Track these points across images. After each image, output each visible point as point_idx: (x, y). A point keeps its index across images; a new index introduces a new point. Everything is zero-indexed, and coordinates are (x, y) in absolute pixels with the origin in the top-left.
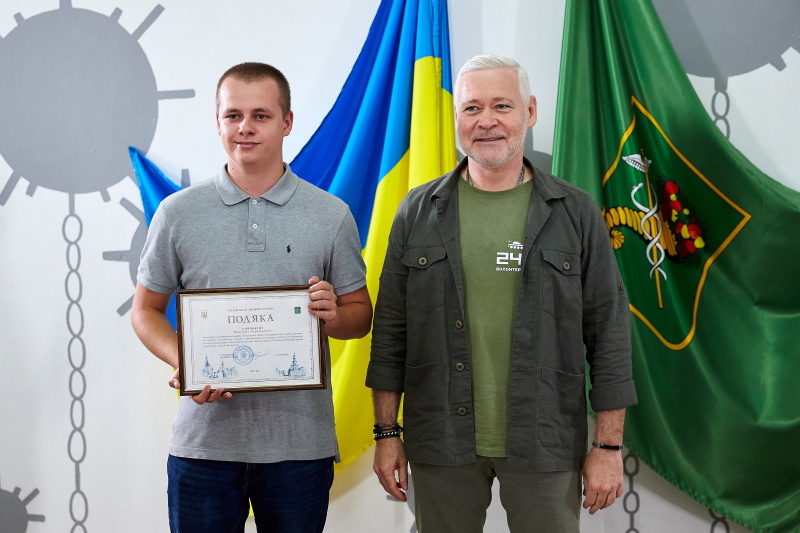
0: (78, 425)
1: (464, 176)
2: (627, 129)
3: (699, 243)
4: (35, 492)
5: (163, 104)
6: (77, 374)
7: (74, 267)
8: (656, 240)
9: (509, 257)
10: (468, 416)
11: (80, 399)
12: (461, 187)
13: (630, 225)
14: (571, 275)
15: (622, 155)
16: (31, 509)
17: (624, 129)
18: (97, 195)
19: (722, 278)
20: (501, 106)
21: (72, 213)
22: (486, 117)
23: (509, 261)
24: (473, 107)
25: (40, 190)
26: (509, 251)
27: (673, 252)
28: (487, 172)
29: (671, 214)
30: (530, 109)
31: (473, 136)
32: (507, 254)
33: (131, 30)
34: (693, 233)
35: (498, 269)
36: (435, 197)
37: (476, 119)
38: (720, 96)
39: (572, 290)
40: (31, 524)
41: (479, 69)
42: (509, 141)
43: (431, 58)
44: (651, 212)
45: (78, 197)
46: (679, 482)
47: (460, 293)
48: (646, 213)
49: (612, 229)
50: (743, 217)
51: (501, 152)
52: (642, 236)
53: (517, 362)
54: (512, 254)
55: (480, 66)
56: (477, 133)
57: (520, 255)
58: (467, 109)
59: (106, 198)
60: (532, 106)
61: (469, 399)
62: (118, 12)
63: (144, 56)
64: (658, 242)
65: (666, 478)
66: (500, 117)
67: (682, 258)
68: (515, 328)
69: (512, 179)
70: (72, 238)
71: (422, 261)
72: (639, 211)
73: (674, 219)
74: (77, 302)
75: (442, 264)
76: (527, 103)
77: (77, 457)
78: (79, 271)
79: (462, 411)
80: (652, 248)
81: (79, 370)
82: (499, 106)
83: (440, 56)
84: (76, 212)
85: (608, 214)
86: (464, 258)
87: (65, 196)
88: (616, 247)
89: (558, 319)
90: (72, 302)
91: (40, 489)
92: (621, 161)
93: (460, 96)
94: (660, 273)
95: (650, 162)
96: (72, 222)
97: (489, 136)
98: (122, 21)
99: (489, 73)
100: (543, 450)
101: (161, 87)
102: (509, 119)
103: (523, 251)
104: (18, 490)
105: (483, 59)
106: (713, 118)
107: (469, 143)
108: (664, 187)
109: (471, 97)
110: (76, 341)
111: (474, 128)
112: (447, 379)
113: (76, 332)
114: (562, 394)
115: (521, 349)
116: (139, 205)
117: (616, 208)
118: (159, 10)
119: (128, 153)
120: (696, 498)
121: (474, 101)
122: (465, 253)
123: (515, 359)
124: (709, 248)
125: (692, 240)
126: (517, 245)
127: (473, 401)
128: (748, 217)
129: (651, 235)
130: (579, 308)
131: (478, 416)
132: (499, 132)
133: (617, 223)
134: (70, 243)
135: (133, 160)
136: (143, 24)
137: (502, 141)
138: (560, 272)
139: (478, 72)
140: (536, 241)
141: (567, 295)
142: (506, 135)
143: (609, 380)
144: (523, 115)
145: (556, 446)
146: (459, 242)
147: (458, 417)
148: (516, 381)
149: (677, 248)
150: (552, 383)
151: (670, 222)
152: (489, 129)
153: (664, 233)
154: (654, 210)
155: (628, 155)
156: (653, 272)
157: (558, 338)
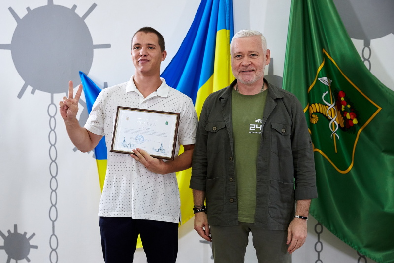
0: (54, 203)
1: (235, 88)
3: (355, 122)
4: (34, 235)
5: (95, 51)
6: (54, 179)
7: (53, 128)
8: (334, 119)
9: (256, 127)
10: (235, 203)
11: (55, 191)
12: (233, 94)
13: (321, 112)
14: (285, 135)
15: (318, 77)
17: (319, 64)
18: (64, 94)
19: (366, 138)
20: (253, 55)
21: (52, 103)
22: (246, 61)
23: (255, 128)
24: (239, 56)
25: (37, 91)
26: (256, 124)
27: (342, 126)
28: (246, 86)
29: (341, 107)
30: (267, 56)
31: (239, 70)
32: (255, 125)
33: (81, 15)
34: (352, 116)
36: (221, 98)
37: (240, 61)
38: (367, 49)
39: (286, 142)
42: (257, 72)
43: (224, 30)
45: (55, 95)
46: (344, 239)
47: (232, 145)
48: (329, 106)
49: (312, 114)
50: (378, 108)
51: (253, 77)
52: (327, 118)
53: (260, 177)
54: (257, 125)
55: (242, 36)
56: (241, 68)
57: (261, 126)
58: (236, 56)
60: (268, 54)
61: (235, 195)
62: (75, 7)
63: (87, 28)
64: (335, 121)
65: (337, 236)
66: (252, 60)
67: (347, 129)
68: (258, 160)
70: (52, 115)
71: (214, 129)
72: (326, 105)
73: (343, 109)
74: (54, 145)
75: (224, 130)
76: (265, 53)
77: (53, 219)
78: (55, 130)
79: (232, 200)
80: (332, 124)
81: (55, 177)
82: (252, 55)
83: (229, 29)
84: (54, 102)
85: (310, 107)
86: (234, 128)
87: (49, 94)
88: (314, 123)
89: (279, 157)
90: (52, 145)
91: (36, 233)
92: (317, 80)
93: (233, 50)
94: (336, 136)
95: (331, 81)
96: (52, 107)
97: (247, 70)
98: (77, 11)
99: (247, 39)
100: (272, 220)
101: (95, 43)
102: (257, 61)
103: (262, 124)
104: (26, 234)
105: (244, 32)
106: (363, 60)
107: (237, 73)
108: (338, 94)
109: (238, 50)
110: (53, 163)
111: (240, 66)
112: (225, 185)
113: (53, 159)
114: (281, 193)
115: (262, 171)
116: (84, 99)
117: (315, 104)
118: (94, 6)
119: (79, 74)
120: (352, 247)
121: (240, 53)
122: (234, 124)
123: (258, 175)
124: (360, 124)
125: (351, 120)
126: (259, 121)
127: (237, 195)
128: (380, 109)
129: (332, 117)
130: (290, 150)
131: (240, 203)
132: (252, 68)
133: (315, 111)
134: (51, 117)
135: (81, 78)
136: (87, 12)
137: (253, 72)
138: (280, 133)
139: (242, 39)
140: (269, 119)
141: (284, 145)
142: (255, 69)
143: (305, 185)
144: (263, 59)
145: (278, 218)
146: (232, 119)
147: (230, 203)
148: (258, 186)
149: (344, 124)
150: (276, 187)
151: (341, 111)
152: (247, 66)
153: (338, 116)
154: (333, 105)
155: (321, 78)
156: (333, 135)
157: (279, 165)
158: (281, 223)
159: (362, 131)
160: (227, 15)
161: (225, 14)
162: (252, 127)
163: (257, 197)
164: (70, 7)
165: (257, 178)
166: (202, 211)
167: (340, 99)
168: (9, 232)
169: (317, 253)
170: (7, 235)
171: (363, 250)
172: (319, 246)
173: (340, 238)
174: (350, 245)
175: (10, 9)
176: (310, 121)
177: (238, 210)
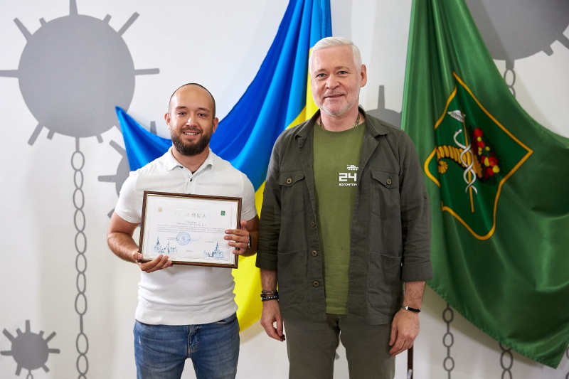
0: (82, 290)
1: (318, 122)
2: (452, 93)
3: (496, 169)
4: (54, 334)
5: (138, 78)
6: (81, 257)
7: (79, 186)
8: (470, 167)
9: (348, 176)
10: (321, 287)
11: (83, 273)
12: (315, 129)
13: (452, 157)
14: (391, 188)
16: (51, 345)
17: (449, 93)
18: (94, 139)
19: (511, 192)
20: (342, 72)
21: (78, 150)
22: (331, 81)
23: (348, 178)
25: (56, 135)
26: (348, 172)
27: (480, 176)
29: (478, 150)
30: (362, 74)
31: (323, 95)
32: (346, 174)
33: (117, 28)
34: (492, 162)
35: (340, 185)
36: (297, 137)
37: (324, 82)
38: (509, 72)
39: (393, 200)
40: (51, 355)
42: (348, 96)
44: (467, 149)
45: (82, 140)
47: (313, 203)
48: (463, 150)
49: (439, 160)
50: (527, 152)
51: (343, 105)
52: (461, 165)
53: (354, 249)
54: (349, 174)
55: (326, 46)
56: (326, 92)
57: (355, 174)
59: (100, 140)
60: (363, 71)
61: (321, 276)
62: (108, 17)
63: (126, 46)
64: (471, 169)
66: (341, 80)
67: (486, 179)
68: (353, 225)
69: (351, 123)
70: (78, 167)
71: (289, 181)
72: (459, 148)
73: (480, 153)
74: (81, 209)
75: (301, 183)
76: (359, 70)
77: (81, 311)
78: (82, 189)
79: (316, 284)
80: (467, 174)
81: (82, 254)
82: (341, 72)
84: (81, 150)
85: (438, 151)
86: (315, 178)
87: (73, 139)
88: (442, 172)
89: (383, 218)
90: (78, 209)
91: (56, 332)
92: (447, 114)
93: (313, 66)
94: (473, 189)
95: (466, 115)
96: (78, 157)
97: (334, 94)
98: (111, 23)
99: (333, 50)
100: (372, 310)
101: (137, 67)
102: (347, 81)
103: (358, 172)
104: (42, 333)
105: (328, 40)
108: (473, 133)
109: (320, 67)
110: (81, 234)
111: (323, 88)
112: (305, 262)
113: (80, 229)
114: (385, 271)
115: (358, 240)
116: (123, 145)
118: (135, 16)
119: (115, 110)
120: (493, 337)
122: (317, 175)
123: (353, 246)
124: (503, 173)
125: (491, 167)
126: (353, 167)
127: (324, 276)
128: (531, 152)
129: (467, 163)
130: (397, 211)
131: (328, 287)
132: (341, 91)
133: (443, 156)
134: (76, 170)
135: (118, 116)
136: (125, 25)
137: (342, 97)
138: (384, 186)
139: (325, 50)
140: (367, 165)
141: (389, 203)
142: (345, 92)
143: (415, 261)
144: (357, 78)
145: (382, 307)
146: (313, 167)
147: (313, 288)
148: (352, 264)
149: (483, 172)
150: (378, 263)
151: (478, 155)
152: (334, 89)
153: (475, 163)
154: (469, 147)
155: (452, 110)
156: (469, 188)
157: (383, 232)
158: (384, 314)
159: (506, 181)
160: (323, 27)
161: (321, 25)
162: (343, 177)
163: (351, 278)
164: (102, 18)
165: (351, 251)
166: (273, 299)
167: (476, 138)
168: (18, 331)
169: (446, 349)
170: (15, 335)
171: (508, 341)
172: (448, 338)
173: (477, 326)
174: (490, 335)
175: (17, 21)
176: (438, 170)
177: (326, 297)
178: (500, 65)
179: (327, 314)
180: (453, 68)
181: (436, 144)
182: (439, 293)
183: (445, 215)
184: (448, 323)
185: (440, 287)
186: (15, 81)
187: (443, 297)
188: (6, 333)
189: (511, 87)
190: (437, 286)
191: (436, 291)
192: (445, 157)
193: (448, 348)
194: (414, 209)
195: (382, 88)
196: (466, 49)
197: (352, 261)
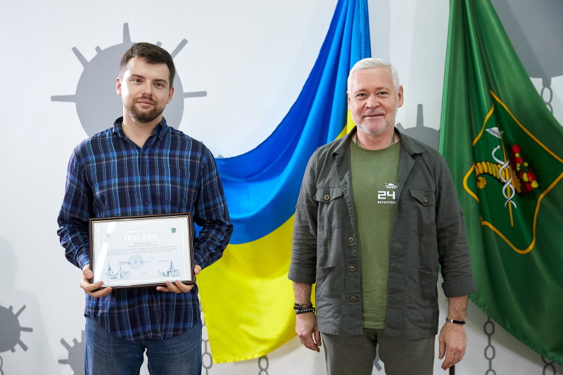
1: (354, 140)
2: (489, 111)
3: (534, 185)
8: (509, 182)
9: (387, 193)
10: (358, 303)
12: (352, 148)
13: (491, 173)
14: (427, 206)
15: (486, 128)
17: (487, 111)
19: (550, 207)
22: (371, 101)
23: (386, 196)
24: (363, 94)
26: (386, 190)
27: (519, 191)
28: (370, 138)
29: (516, 166)
30: (399, 95)
31: (363, 114)
32: (385, 192)
34: (531, 178)
35: (379, 202)
36: (335, 154)
37: (364, 102)
38: (546, 90)
39: (429, 216)
41: (366, 69)
42: (387, 116)
44: (505, 164)
48: (502, 165)
49: (478, 176)
51: (382, 124)
52: (499, 180)
53: (393, 265)
55: (367, 66)
56: (366, 112)
57: (394, 193)
58: (358, 95)
60: (401, 92)
61: (358, 291)
64: (510, 184)
66: (381, 101)
67: (525, 194)
68: (392, 242)
69: (387, 142)
71: (327, 197)
72: (497, 164)
73: (518, 169)
75: (340, 200)
76: (397, 91)
79: (353, 299)
80: (506, 189)
82: (381, 93)
85: (476, 167)
86: (354, 195)
88: (481, 187)
89: (420, 235)
92: (485, 131)
93: (352, 87)
94: (512, 204)
95: (503, 132)
97: (374, 114)
99: (373, 71)
100: (410, 325)
101: (186, 90)
102: (387, 102)
103: (396, 191)
105: (368, 61)
107: (358, 118)
108: (511, 149)
109: (361, 87)
111: (363, 108)
112: (343, 277)
114: (422, 286)
115: (395, 255)
117: (481, 162)
121: (363, 90)
122: (355, 192)
123: (391, 263)
124: (542, 188)
125: (530, 183)
126: (391, 186)
127: (362, 291)
129: (506, 179)
130: (434, 229)
131: (366, 302)
132: (380, 110)
133: (482, 172)
137: (382, 117)
138: (422, 204)
139: (365, 71)
140: (406, 183)
141: (426, 221)
142: (384, 112)
143: (458, 276)
144: (395, 99)
145: (419, 321)
146: (351, 184)
147: (350, 303)
148: (391, 279)
149: (522, 188)
150: (416, 279)
151: (516, 171)
152: (373, 109)
153: (514, 178)
154: (507, 163)
155: (490, 128)
156: (508, 203)
157: (420, 248)
158: (423, 328)
159: (545, 196)
160: (363, 49)
161: (360, 47)
162: (382, 195)
163: (390, 293)
165: (390, 267)
167: (515, 154)
168: (75, 341)
169: (488, 361)
170: (72, 344)
171: (551, 354)
172: (490, 351)
173: (519, 339)
174: (532, 348)
175: (75, 50)
176: (477, 186)
177: (363, 312)
178: (537, 83)
179: (364, 329)
180: (490, 86)
181: (475, 160)
182: (480, 306)
183: (484, 230)
184: (489, 336)
185: (481, 300)
186: (72, 106)
187: (484, 310)
188: (63, 342)
189: (549, 104)
190: (477, 298)
191: (476, 304)
192: (484, 173)
193: (490, 360)
194: (452, 225)
195: (420, 107)
196: (502, 67)
197: (390, 277)
